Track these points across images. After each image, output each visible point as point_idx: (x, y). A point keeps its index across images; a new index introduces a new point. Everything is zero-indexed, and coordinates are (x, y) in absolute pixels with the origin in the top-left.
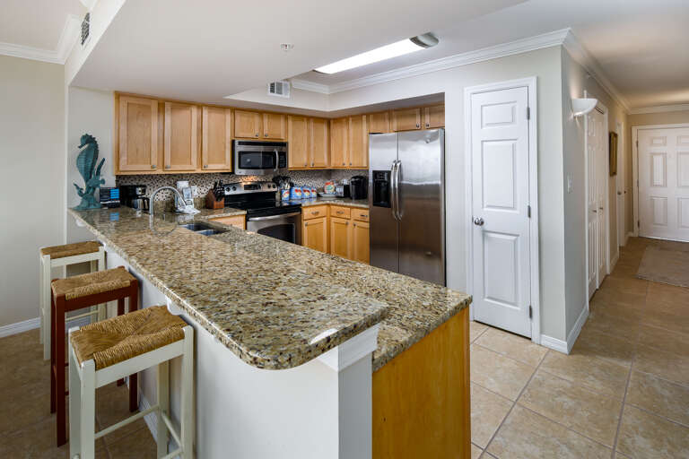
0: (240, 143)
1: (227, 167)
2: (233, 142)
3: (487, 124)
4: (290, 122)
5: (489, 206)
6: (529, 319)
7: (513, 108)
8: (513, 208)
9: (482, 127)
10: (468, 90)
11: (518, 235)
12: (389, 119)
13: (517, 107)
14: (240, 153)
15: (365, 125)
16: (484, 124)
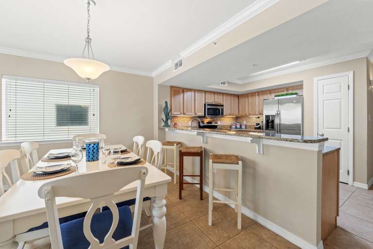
0: (208, 105)
1: (202, 114)
2: (205, 104)
3: (327, 93)
4: (224, 96)
5: (327, 128)
6: (347, 175)
7: (340, 85)
8: (340, 128)
9: (323, 94)
10: (316, 79)
11: (341, 140)
12: (270, 93)
13: (342, 85)
14: (208, 109)
15: (257, 97)
16: (324, 93)
